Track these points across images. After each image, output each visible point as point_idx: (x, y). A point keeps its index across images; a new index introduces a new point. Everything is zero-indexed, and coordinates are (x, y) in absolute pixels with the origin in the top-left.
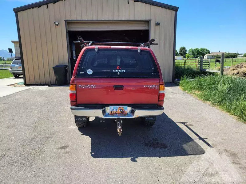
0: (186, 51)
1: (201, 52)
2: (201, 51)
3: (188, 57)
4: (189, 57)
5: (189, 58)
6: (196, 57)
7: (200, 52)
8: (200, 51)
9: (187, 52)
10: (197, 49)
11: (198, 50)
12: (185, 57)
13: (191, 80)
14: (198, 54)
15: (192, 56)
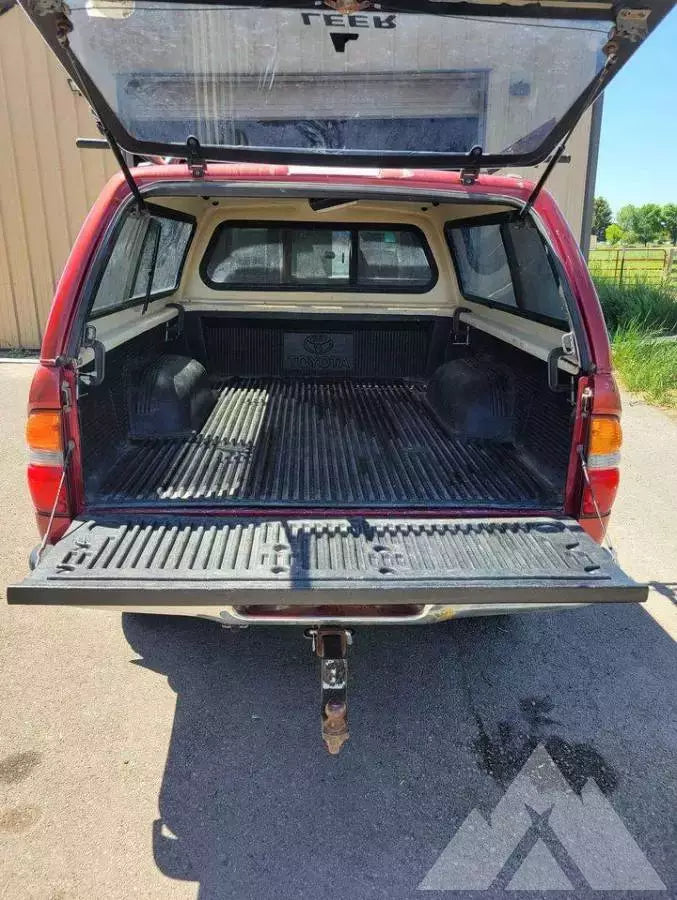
0: (609, 214)
1: (667, 218)
2: (668, 214)
3: (616, 239)
4: (618, 239)
5: (619, 243)
6: (644, 241)
7: (663, 220)
8: (662, 214)
9: (612, 221)
10: (651, 208)
11: (657, 213)
12: (604, 240)
13: (660, 340)
14: (657, 227)
15: (631, 233)
